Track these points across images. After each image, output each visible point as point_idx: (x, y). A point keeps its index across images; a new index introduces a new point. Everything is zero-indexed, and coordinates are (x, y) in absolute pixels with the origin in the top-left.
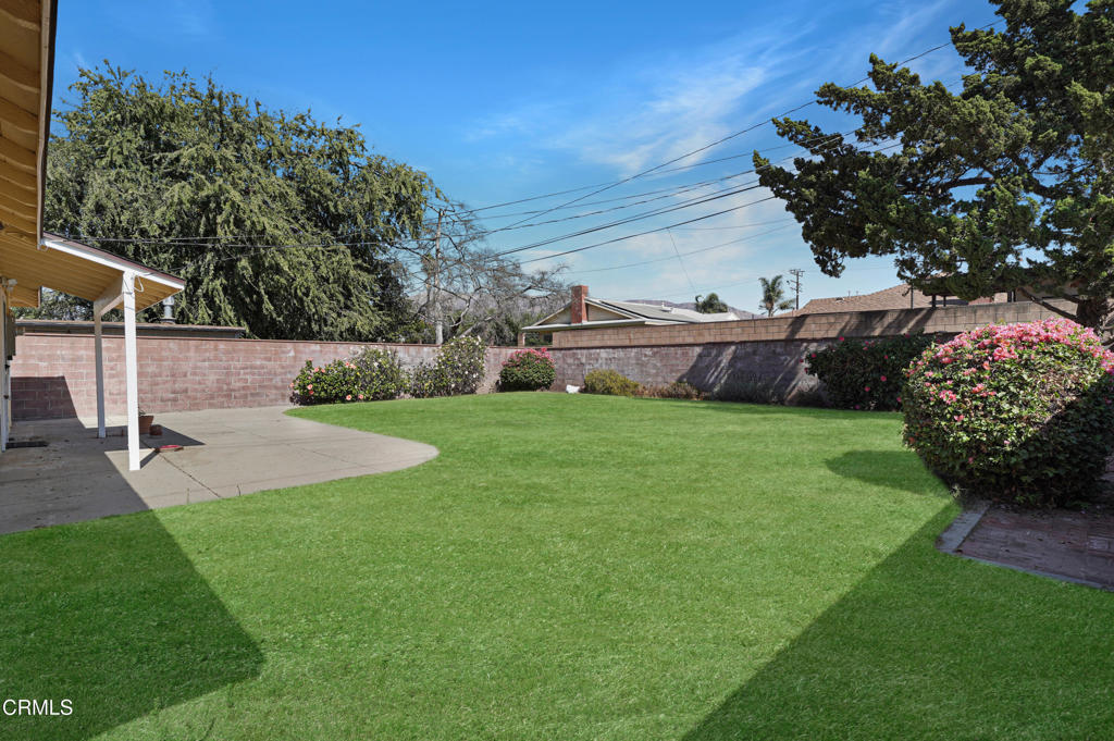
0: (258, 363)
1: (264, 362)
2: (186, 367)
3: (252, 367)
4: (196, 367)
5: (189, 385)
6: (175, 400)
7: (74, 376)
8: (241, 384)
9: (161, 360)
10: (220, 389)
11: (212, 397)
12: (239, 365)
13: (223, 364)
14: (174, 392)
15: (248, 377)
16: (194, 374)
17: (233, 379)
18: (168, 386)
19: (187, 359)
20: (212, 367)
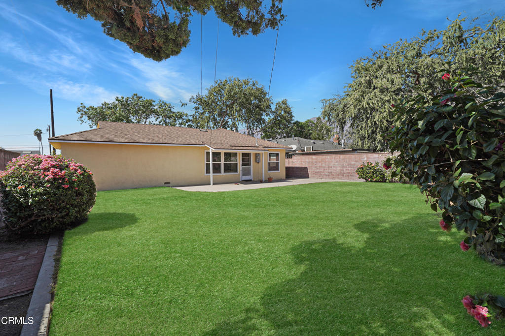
0: (353, 163)
1: (355, 163)
2: (332, 164)
3: (351, 165)
4: (334, 165)
5: (332, 171)
6: (329, 175)
7: (309, 167)
8: (347, 171)
9: (326, 162)
10: (341, 172)
11: (339, 176)
12: (346, 164)
13: (342, 163)
14: (329, 173)
15: (349, 168)
16: (334, 167)
17: (345, 169)
18: (327, 170)
19: (332, 162)
20: (338, 165)
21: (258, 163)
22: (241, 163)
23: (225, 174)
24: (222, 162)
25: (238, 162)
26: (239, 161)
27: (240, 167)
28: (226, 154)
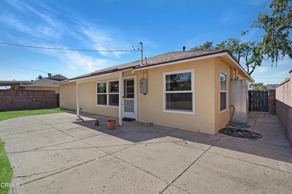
21: (145, 94)
22: (122, 95)
23: (110, 107)
24: (107, 93)
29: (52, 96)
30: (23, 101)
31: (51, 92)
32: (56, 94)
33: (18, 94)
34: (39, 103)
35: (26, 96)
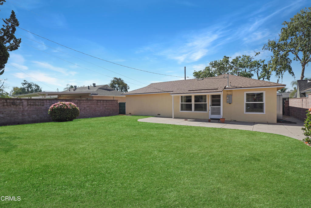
21: (230, 104)
22: (210, 104)
23: (195, 112)
24: (193, 102)
25: (207, 103)
26: (209, 102)
27: (209, 107)
28: (196, 97)
29: (116, 105)
30: (101, 109)
31: (115, 102)
32: (119, 103)
33: (98, 103)
34: (109, 111)
35: (102, 105)
